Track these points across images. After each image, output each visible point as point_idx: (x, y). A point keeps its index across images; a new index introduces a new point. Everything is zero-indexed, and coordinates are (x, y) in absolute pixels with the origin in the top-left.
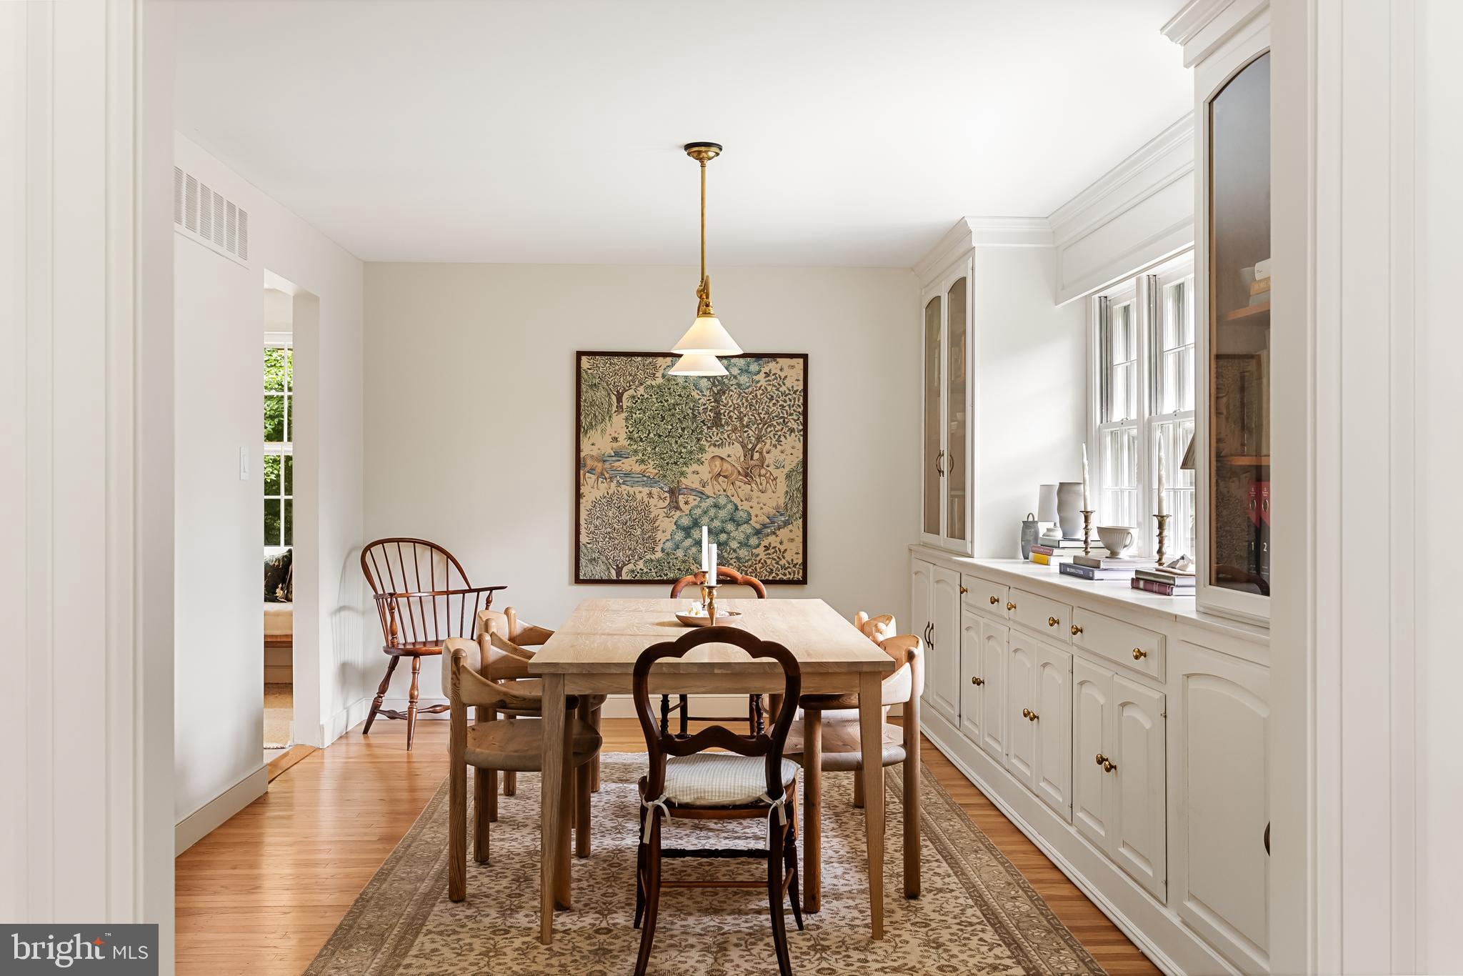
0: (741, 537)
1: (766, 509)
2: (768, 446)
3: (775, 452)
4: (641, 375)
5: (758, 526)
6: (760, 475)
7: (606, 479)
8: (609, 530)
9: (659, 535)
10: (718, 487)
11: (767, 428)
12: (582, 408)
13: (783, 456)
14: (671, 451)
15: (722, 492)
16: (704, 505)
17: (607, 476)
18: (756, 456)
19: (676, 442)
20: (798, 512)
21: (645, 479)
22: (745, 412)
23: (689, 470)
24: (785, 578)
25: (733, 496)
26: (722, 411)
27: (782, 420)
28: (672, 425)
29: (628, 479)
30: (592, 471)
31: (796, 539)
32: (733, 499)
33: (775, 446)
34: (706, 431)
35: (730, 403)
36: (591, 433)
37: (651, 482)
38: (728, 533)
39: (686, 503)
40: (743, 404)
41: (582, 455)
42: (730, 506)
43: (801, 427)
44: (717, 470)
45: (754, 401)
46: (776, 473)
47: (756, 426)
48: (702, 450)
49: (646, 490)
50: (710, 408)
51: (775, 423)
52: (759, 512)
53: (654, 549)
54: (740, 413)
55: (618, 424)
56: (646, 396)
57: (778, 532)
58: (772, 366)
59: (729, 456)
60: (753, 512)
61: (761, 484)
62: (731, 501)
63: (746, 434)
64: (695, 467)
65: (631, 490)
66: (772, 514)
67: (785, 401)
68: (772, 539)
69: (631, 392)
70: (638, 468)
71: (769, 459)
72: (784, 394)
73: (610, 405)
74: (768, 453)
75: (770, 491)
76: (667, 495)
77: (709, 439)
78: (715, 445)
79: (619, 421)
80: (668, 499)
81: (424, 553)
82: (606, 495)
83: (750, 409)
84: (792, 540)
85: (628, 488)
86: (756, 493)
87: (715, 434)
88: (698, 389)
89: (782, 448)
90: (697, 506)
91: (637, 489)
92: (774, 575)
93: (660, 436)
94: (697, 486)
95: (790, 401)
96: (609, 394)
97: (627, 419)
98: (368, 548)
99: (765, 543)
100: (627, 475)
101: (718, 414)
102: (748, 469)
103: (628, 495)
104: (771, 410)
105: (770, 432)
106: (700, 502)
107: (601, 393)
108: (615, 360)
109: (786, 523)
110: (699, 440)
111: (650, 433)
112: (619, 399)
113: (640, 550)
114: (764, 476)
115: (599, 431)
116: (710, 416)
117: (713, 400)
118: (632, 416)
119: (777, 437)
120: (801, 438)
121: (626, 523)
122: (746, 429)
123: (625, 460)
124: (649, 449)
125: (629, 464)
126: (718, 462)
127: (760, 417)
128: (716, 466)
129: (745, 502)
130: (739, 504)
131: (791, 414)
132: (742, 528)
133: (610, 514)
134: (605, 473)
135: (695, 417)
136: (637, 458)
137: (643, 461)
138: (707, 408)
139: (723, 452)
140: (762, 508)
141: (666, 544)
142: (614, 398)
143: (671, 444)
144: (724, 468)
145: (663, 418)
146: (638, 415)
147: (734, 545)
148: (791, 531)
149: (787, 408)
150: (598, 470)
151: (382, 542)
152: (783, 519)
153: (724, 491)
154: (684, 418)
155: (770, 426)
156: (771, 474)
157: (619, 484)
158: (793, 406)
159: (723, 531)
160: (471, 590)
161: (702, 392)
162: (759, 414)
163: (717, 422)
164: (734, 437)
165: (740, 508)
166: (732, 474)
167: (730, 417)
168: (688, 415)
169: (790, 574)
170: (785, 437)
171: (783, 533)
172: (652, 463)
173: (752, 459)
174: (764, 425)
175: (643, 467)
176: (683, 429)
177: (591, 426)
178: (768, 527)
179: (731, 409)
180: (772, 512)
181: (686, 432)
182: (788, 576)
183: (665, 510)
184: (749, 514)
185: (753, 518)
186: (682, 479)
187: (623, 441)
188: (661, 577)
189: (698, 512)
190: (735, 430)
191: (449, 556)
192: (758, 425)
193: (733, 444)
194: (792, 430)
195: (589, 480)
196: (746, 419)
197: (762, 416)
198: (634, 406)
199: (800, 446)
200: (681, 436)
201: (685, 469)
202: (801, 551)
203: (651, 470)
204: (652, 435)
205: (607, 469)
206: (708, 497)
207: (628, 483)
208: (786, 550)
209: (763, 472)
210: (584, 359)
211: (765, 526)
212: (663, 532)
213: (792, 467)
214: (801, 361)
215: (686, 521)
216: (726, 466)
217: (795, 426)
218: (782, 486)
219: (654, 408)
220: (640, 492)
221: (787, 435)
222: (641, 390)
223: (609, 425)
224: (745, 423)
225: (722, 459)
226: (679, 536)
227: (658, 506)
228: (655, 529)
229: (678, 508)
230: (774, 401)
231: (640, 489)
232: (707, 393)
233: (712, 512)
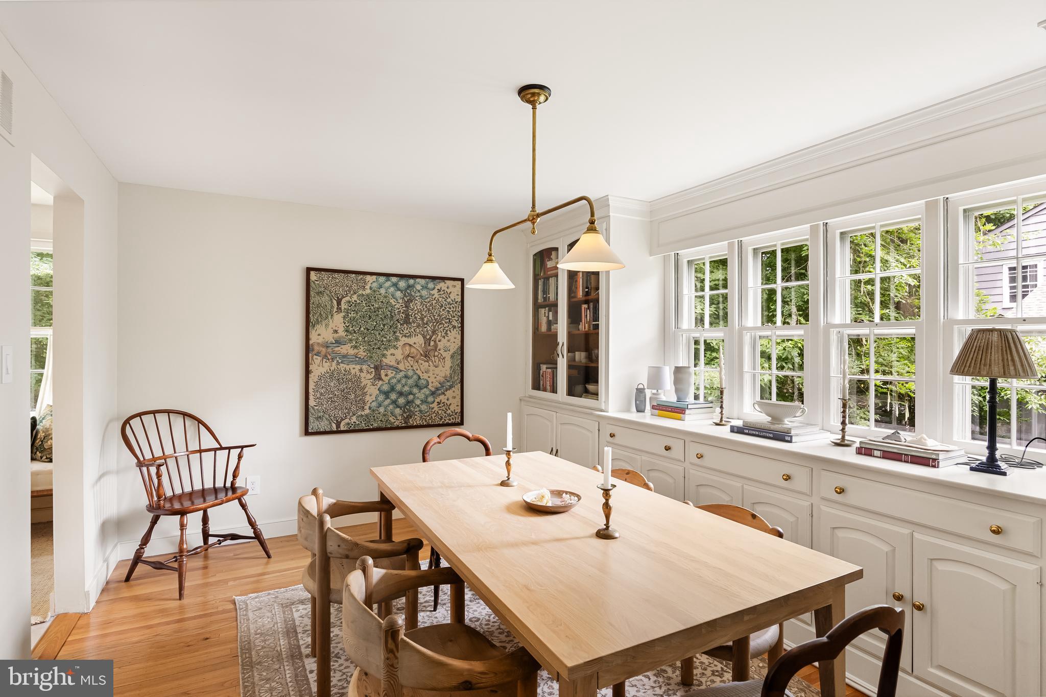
0: (422, 396)
1: (438, 378)
2: (439, 337)
3: (444, 341)
4: (355, 287)
5: (433, 389)
6: (434, 356)
7: (329, 359)
8: (331, 396)
9: (368, 398)
10: (407, 364)
11: (439, 325)
12: (311, 308)
13: (449, 344)
14: (376, 340)
15: (410, 368)
16: (398, 376)
17: (330, 357)
18: (432, 343)
19: (379, 334)
20: (458, 379)
21: (357, 359)
22: (425, 315)
23: (388, 353)
24: (450, 422)
25: (417, 370)
26: (410, 314)
27: (448, 320)
28: (376, 322)
29: (345, 359)
30: (318, 354)
31: (457, 396)
32: (417, 372)
33: (444, 337)
34: (399, 326)
35: (416, 309)
36: (317, 327)
37: (362, 361)
38: (414, 395)
39: (386, 375)
40: (424, 309)
41: (311, 342)
42: (415, 377)
43: (460, 325)
44: (407, 352)
45: (431, 308)
46: (444, 354)
47: (432, 324)
48: (397, 339)
49: (358, 367)
50: (402, 311)
51: (444, 322)
52: (434, 380)
53: (363, 407)
54: (422, 315)
55: (338, 321)
56: (358, 302)
57: (446, 393)
58: (442, 285)
59: (415, 343)
60: (430, 380)
61: (435, 362)
62: (416, 374)
63: (425, 329)
64: (392, 351)
65: (348, 368)
66: (442, 381)
67: (450, 308)
68: (442, 397)
69: (348, 298)
70: (352, 352)
71: (441, 345)
72: (449, 303)
73: (332, 307)
74: (439, 341)
75: (441, 366)
76: (373, 370)
77: (402, 332)
78: (405, 336)
79: (338, 319)
80: (374, 372)
81: (178, 421)
82: (329, 371)
83: (429, 312)
84: (454, 397)
85: (345, 366)
86: (432, 368)
87: (406, 328)
88: (394, 298)
89: (449, 338)
90: (393, 378)
91: (351, 366)
92: (443, 420)
93: (368, 330)
94: (393, 363)
95: (453, 308)
96: (331, 299)
97: (344, 317)
98: (127, 421)
99: (438, 400)
100: (345, 356)
101: (407, 316)
102: (427, 352)
103: (345, 371)
104: (441, 314)
105: (441, 328)
106: (396, 374)
107: (325, 299)
108: (336, 275)
109: (451, 387)
110: (395, 332)
111: (361, 327)
112: (339, 303)
113: (354, 408)
114: (437, 356)
115: (324, 325)
116: (402, 317)
117: (404, 306)
118: (348, 315)
119: (445, 331)
120: (460, 332)
121: (344, 390)
122: (426, 326)
123: (343, 346)
124: (360, 338)
125: (346, 349)
126: (407, 348)
127: (434, 318)
128: (406, 350)
129: (425, 374)
130: (421, 375)
131: (454, 317)
132: (423, 391)
133: (332, 384)
134: (328, 356)
135: (392, 317)
136: (352, 344)
137: (356, 347)
138: (400, 311)
139: (411, 341)
140: (435, 378)
141: (372, 404)
142: (335, 302)
143: (376, 335)
144: (412, 351)
145: (370, 317)
146: (352, 315)
147: (418, 402)
148: (454, 392)
149: (451, 313)
150: (323, 353)
151: (140, 415)
152: (449, 384)
153: (412, 367)
154: (385, 317)
155: (441, 324)
156: (441, 355)
157: (338, 363)
158: (455, 311)
159: (411, 393)
160: (222, 448)
161: (397, 300)
162: (434, 316)
163: (407, 321)
164: (418, 331)
165: (422, 378)
166: (417, 355)
167: (416, 318)
168: (387, 315)
169: (453, 419)
170: (450, 331)
171: (449, 393)
172: (362, 348)
173: (429, 345)
174: (437, 324)
175: (356, 351)
176: (384, 325)
177: (318, 322)
178: (440, 390)
179: (416, 312)
180: (442, 380)
181: (386, 327)
182: (452, 421)
183: (372, 380)
184: (428, 381)
185: (430, 384)
186: (384, 359)
187: (342, 333)
188: (368, 426)
189: (394, 381)
190: (418, 326)
191: (200, 422)
192: (433, 323)
193: (418, 335)
194: (454, 327)
195: (316, 361)
196: (426, 319)
197: (436, 317)
198: (350, 308)
199: (459, 337)
200: (383, 330)
201: (385, 352)
202: (459, 404)
203: (362, 353)
204: (362, 329)
205: (329, 351)
206: (401, 371)
207: (345, 362)
208: (450, 404)
209: (436, 354)
210: (312, 273)
211: (437, 389)
212: (370, 395)
213: (454, 350)
214: (460, 283)
215: (386, 388)
216: (413, 350)
217: (456, 325)
218: (448, 363)
219: (364, 310)
220: (354, 368)
221: (452, 330)
222: (355, 297)
223: (331, 321)
224: (425, 322)
225: (410, 345)
226: (381, 398)
227: (366, 378)
228: (365, 394)
229: (380, 379)
230: (443, 308)
231: (354, 366)
232: (401, 301)
233: (404, 381)
